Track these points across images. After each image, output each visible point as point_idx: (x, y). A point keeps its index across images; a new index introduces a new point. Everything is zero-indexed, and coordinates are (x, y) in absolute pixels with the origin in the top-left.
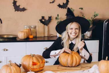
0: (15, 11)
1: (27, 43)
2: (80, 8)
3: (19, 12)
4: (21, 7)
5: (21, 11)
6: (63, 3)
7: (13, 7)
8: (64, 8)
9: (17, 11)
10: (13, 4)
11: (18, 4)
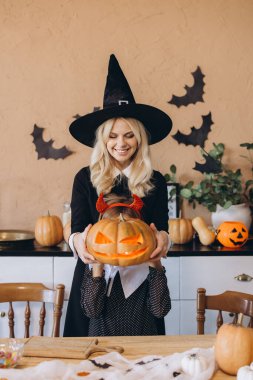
0: (39, 158)
1: (56, 258)
2: (242, 145)
3: (51, 160)
4: (57, 146)
5: (56, 159)
6: (193, 129)
7: (34, 147)
8: (195, 146)
9: (43, 160)
10: (32, 138)
11: (46, 138)
